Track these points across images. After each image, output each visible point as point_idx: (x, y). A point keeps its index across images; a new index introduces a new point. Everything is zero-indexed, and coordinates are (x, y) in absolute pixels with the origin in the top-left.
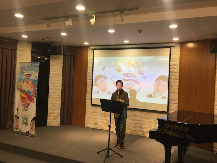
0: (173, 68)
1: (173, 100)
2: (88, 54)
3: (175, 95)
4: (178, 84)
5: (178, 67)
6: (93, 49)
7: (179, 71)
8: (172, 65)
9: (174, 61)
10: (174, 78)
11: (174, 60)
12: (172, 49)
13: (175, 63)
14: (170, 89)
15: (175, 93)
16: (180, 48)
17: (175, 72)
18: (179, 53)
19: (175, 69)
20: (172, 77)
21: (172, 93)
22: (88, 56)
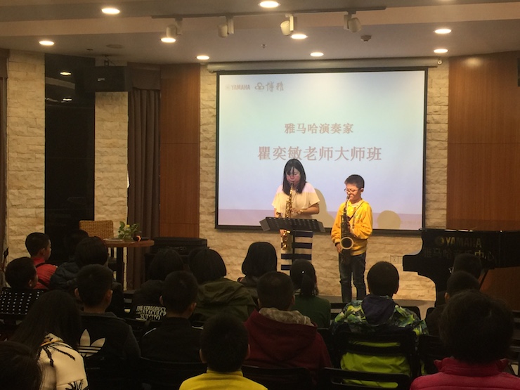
0: (433, 122)
1: (435, 201)
2: (201, 87)
3: (439, 188)
4: (445, 162)
5: (446, 117)
6: (214, 72)
7: (447, 129)
8: (431, 114)
9: (435, 104)
10: (436, 147)
11: (437, 100)
12: (430, 72)
13: (437, 108)
14: (427, 173)
15: (439, 183)
16: (448, 71)
17: (439, 130)
18: (446, 82)
19: (437, 123)
20: (432, 144)
21: (433, 183)
22: (201, 91)
